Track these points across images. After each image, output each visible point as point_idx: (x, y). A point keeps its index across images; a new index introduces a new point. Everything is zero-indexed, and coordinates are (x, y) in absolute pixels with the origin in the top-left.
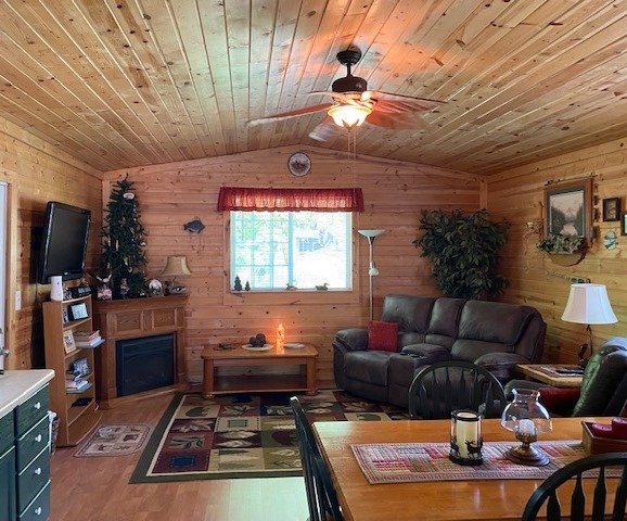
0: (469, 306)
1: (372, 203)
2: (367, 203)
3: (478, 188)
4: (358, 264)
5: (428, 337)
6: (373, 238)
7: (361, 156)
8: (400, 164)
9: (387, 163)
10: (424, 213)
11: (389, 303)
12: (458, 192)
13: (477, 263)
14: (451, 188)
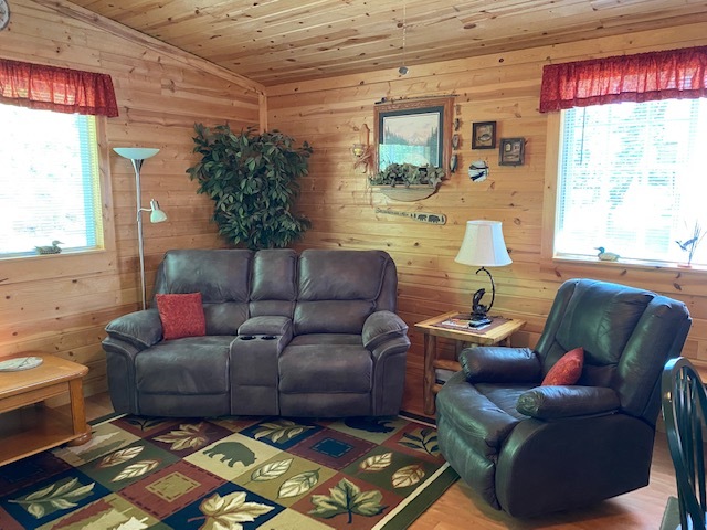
0: (309, 257)
1: (129, 104)
2: (121, 103)
3: (256, 102)
4: (111, 205)
5: (252, 306)
6: (141, 163)
7: (102, 18)
8: (164, 48)
9: (145, 42)
10: (200, 129)
11: (173, 265)
12: (237, 103)
13: (284, 200)
14: (229, 96)
